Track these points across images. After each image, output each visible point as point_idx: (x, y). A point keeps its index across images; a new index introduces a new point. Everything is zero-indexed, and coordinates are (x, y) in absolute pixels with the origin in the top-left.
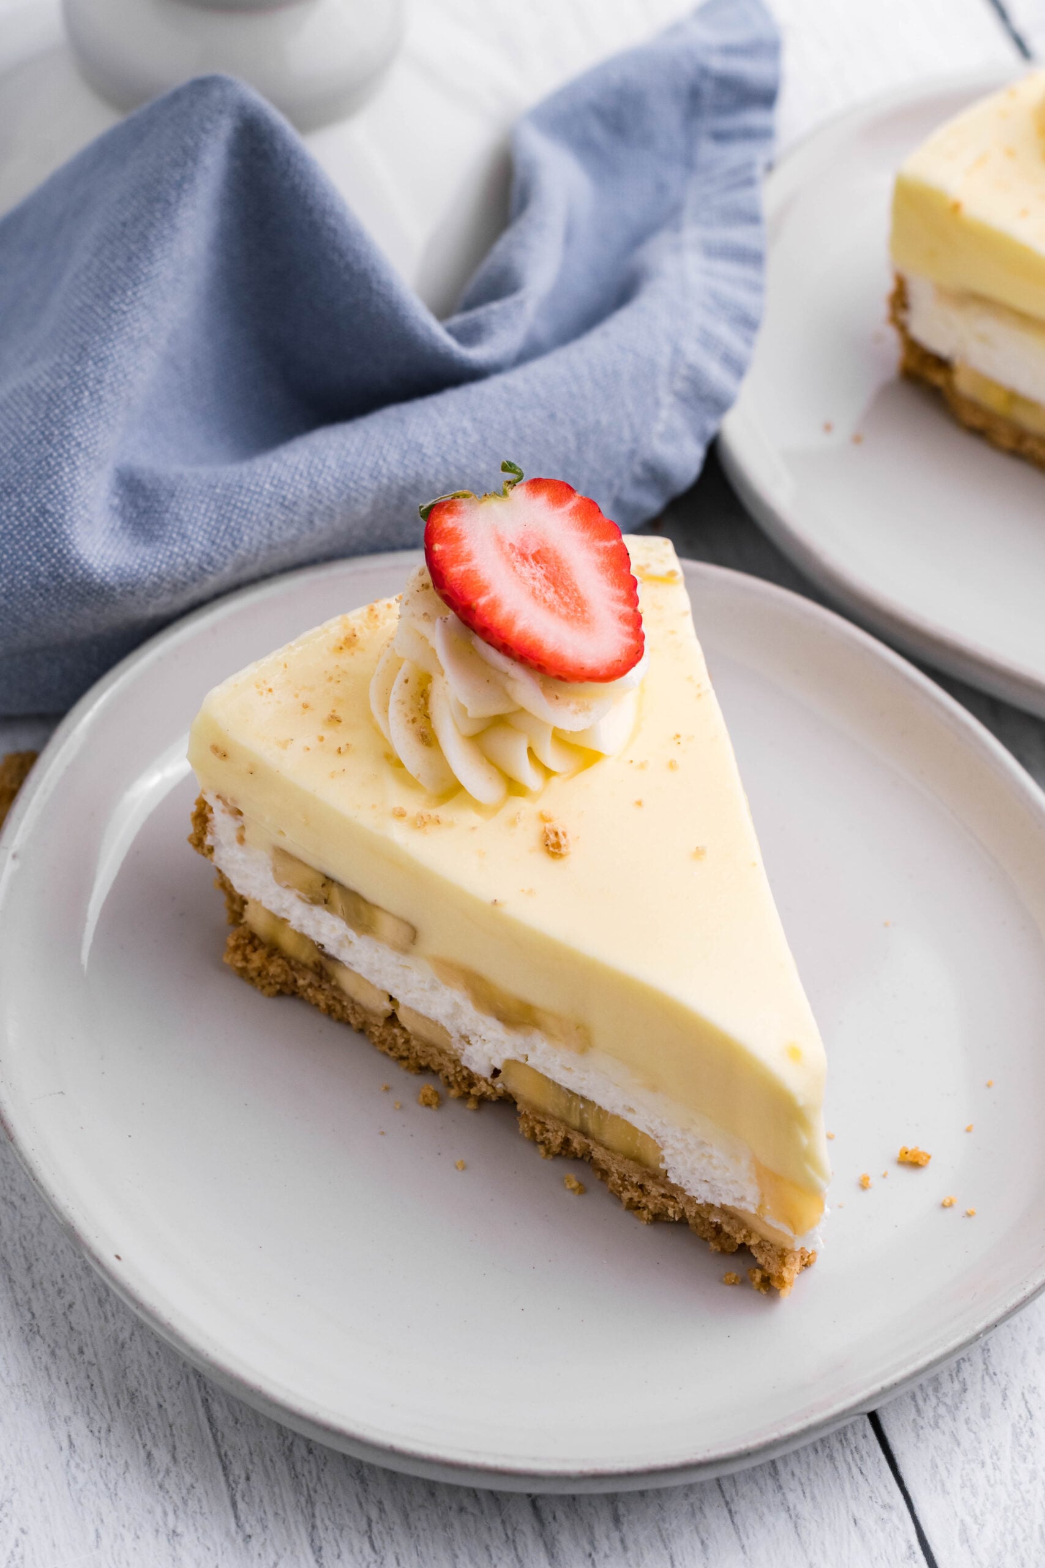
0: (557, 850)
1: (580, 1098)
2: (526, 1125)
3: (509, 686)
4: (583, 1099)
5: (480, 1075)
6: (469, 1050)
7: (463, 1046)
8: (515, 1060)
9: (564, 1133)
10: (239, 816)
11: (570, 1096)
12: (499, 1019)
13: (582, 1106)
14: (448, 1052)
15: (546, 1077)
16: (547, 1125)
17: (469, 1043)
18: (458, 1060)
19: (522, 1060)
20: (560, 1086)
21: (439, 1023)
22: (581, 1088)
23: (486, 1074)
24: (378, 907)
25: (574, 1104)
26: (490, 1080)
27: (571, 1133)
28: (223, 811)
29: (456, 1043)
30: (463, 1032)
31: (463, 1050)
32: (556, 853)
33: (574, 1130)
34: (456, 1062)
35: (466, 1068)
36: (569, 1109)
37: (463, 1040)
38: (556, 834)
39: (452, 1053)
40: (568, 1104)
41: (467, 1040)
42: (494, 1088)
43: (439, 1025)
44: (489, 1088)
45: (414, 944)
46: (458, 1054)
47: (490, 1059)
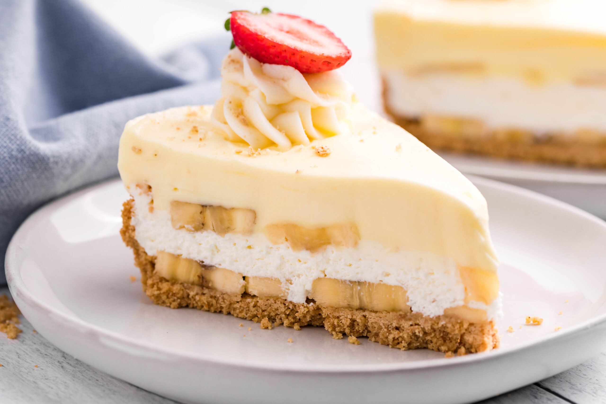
0: (324, 152)
1: (357, 283)
2: (329, 323)
3: (285, 85)
4: (359, 283)
5: (299, 303)
6: (291, 287)
7: (288, 286)
8: (319, 278)
9: (351, 316)
10: (149, 193)
11: (351, 285)
12: (307, 249)
13: (359, 288)
14: (280, 295)
15: (337, 280)
16: (341, 316)
17: (291, 284)
18: (286, 300)
19: (322, 276)
20: (345, 281)
21: (273, 278)
22: (357, 273)
23: (303, 301)
24: (233, 209)
25: (354, 289)
26: (305, 304)
27: (354, 315)
28: (140, 194)
29: (283, 286)
30: (287, 277)
31: (289, 289)
32: (325, 154)
33: (357, 310)
34: (284, 302)
35: (291, 302)
36: (352, 296)
37: (287, 282)
38: (322, 148)
39: (282, 295)
40: (351, 292)
41: (290, 282)
42: (308, 308)
43: (273, 279)
44: (306, 309)
45: (255, 224)
46: (286, 294)
47: (304, 286)
